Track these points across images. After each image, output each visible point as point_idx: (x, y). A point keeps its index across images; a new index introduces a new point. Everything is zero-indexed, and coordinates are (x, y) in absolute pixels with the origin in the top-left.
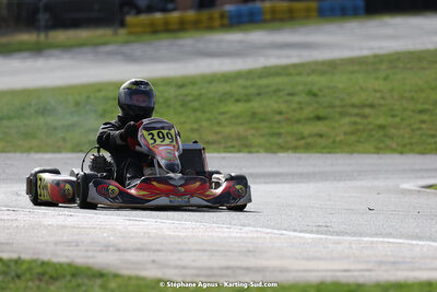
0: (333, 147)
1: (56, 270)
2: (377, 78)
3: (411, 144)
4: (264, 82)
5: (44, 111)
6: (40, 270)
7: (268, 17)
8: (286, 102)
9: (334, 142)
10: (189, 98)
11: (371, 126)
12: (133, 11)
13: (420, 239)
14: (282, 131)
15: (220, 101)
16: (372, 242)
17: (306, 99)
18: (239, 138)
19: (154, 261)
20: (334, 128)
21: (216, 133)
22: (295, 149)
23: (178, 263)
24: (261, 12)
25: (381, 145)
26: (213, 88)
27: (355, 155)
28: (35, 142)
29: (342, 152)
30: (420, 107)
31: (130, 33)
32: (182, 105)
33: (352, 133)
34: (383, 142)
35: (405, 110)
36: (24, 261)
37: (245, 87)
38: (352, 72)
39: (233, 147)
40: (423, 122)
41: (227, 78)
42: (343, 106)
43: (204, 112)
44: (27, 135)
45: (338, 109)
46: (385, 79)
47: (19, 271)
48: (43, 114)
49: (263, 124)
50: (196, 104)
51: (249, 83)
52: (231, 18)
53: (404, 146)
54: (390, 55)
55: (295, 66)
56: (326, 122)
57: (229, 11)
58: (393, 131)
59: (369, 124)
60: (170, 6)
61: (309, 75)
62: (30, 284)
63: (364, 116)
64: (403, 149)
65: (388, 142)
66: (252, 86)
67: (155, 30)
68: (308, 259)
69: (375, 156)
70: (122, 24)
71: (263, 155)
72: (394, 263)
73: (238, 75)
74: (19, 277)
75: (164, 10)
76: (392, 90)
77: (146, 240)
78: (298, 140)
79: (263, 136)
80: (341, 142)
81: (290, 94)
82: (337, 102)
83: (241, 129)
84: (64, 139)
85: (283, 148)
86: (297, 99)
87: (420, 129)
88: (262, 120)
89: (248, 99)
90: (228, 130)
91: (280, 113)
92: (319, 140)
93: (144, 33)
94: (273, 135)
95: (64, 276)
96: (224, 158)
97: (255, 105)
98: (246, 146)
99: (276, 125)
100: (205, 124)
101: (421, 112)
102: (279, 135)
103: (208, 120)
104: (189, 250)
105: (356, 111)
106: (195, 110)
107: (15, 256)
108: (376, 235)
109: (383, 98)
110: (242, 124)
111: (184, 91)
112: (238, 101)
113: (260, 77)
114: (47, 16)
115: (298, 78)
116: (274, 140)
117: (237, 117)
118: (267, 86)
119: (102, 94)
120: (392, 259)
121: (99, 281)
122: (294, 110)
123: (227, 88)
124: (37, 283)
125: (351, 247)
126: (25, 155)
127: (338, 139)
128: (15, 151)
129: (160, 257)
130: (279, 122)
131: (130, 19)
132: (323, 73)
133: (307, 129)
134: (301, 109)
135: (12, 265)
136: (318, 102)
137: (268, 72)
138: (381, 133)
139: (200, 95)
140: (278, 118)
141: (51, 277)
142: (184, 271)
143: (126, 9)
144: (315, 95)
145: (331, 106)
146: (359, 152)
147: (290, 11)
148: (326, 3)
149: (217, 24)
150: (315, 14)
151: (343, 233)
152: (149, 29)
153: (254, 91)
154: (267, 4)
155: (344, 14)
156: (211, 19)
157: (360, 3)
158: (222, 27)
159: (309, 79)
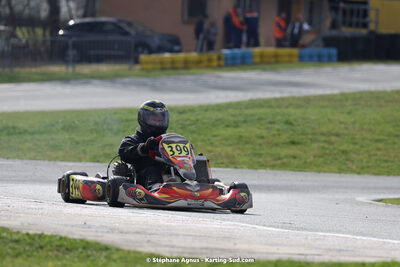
0: (303, 166)
1: (72, 244)
2: (343, 113)
3: (368, 167)
4: (250, 112)
5: (69, 128)
6: (58, 243)
7: (257, 60)
8: (267, 129)
9: (305, 163)
10: (188, 122)
11: (336, 152)
12: (146, 51)
13: (363, 235)
14: (262, 152)
15: (214, 125)
17: (285, 127)
18: (227, 157)
19: (149, 241)
20: (305, 152)
22: (273, 167)
23: (169, 243)
24: (251, 56)
26: (208, 115)
27: (322, 174)
28: (61, 153)
29: (311, 170)
30: (377, 137)
31: (143, 69)
32: (182, 128)
33: (321, 157)
34: (345, 164)
35: (364, 139)
36: (46, 236)
37: (234, 116)
38: (323, 107)
39: (222, 163)
40: (379, 149)
41: (219, 108)
42: (313, 134)
43: (199, 134)
44: (55, 148)
45: (310, 136)
46: (349, 113)
47: (42, 244)
48: (67, 130)
49: (247, 146)
50: (193, 128)
51: (237, 112)
52: (226, 59)
53: (363, 168)
54: (354, 94)
55: (276, 99)
56: (299, 146)
57: (226, 55)
58: (354, 156)
59: (334, 149)
60: (176, 48)
61: (287, 107)
62: (50, 253)
63: (331, 143)
64: (361, 170)
65: (350, 165)
66: (240, 115)
67: (163, 67)
68: (271, 245)
69: (338, 175)
70: (137, 61)
71: (245, 171)
72: (340, 251)
73: (229, 106)
74: (41, 248)
75: (171, 51)
76: (354, 123)
77: (145, 227)
78: (275, 160)
79: (245, 155)
80: (311, 163)
81: (271, 123)
82: (309, 131)
83: (229, 149)
84: (84, 151)
85: (263, 166)
86: (276, 126)
87: (376, 155)
88: (247, 143)
89: (236, 125)
90: (218, 150)
91: (262, 137)
92: (292, 160)
93: (154, 69)
94: (255, 155)
95: (77, 249)
97: (243, 130)
98: (233, 163)
99: (258, 147)
100: (199, 144)
101: (377, 141)
102: (260, 155)
103: (203, 141)
104: (177, 235)
105: (323, 138)
106: (192, 132)
107: (39, 232)
108: (329, 231)
109: (346, 128)
110: (230, 145)
111: (184, 116)
112: (228, 126)
113: (247, 108)
114: (75, 52)
115: (278, 110)
116: (255, 159)
117: (226, 139)
118: (252, 115)
119: (118, 116)
120: (338, 248)
121: (104, 254)
122: (274, 135)
123: (220, 115)
124: (56, 252)
125: (306, 239)
126: (52, 162)
127: (308, 160)
128: (44, 160)
129: (154, 239)
130: (260, 145)
131: (143, 57)
132: (298, 106)
133: (284, 152)
134: (279, 135)
135: (37, 238)
136: (292, 130)
137: (253, 104)
138: (344, 157)
139: (197, 120)
140: (261, 141)
141: (67, 249)
142: (172, 249)
143: (140, 50)
144: (291, 124)
145: (304, 133)
146: (325, 172)
147: (276, 56)
148: (306, 51)
149: (215, 64)
150: (296, 59)
151: (303, 229)
152: (158, 66)
153: (241, 119)
154: (257, 50)
155: (320, 60)
156: (210, 60)
157: (334, 51)
158: (219, 67)
159: (286, 111)
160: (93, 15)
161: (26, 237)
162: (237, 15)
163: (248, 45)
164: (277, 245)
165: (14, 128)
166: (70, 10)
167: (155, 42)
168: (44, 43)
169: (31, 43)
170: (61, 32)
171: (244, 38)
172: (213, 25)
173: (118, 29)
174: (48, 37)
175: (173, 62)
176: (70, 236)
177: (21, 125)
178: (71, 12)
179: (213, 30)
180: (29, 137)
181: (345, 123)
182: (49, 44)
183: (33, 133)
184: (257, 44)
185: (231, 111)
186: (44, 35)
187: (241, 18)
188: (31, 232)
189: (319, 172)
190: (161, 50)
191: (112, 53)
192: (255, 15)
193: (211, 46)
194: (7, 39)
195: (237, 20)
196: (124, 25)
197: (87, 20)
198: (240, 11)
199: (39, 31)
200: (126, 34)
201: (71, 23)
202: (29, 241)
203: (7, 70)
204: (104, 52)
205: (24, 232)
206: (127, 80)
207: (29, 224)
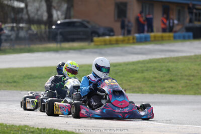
0: (176, 92)
1: (60, 133)
2: (196, 65)
4: (149, 65)
7: (153, 39)
8: (158, 73)
9: (177, 90)
10: (118, 71)
11: (193, 84)
12: (96, 36)
14: (156, 85)
15: (131, 72)
16: (187, 127)
17: (167, 72)
18: (138, 88)
20: (177, 85)
21: (129, 85)
22: (161, 93)
24: (150, 37)
25: (197, 92)
26: (128, 67)
27: (186, 96)
29: (180, 94)
31: (95, 45)
32: (115, 74)
33: (186, 87)
36: (47, 129)
37: (141, 67)
39: (136, 91)
41: (133, 63)
42: (181, 76)
43: (124, 77)
45: (179, 77)
46: (199, 65)
47: (45, 133)
49: (148, 83)
50: (121, 74)
51: (142, 65)
52: (137, 39)
55: (162, 59)
56: (174, 82)
57: (137, 37)
60: (112, 34)
61: (168, 62)
63: (190, 80)
65: (200, 90)
66: (144, 67)
67: (106, 44)
69: (194, 96)
70: (92, 41)
71: (147, 95)
73: (139, 62)
75: (109, 35)
77: (97, 124)
78: (162, 89)
79: (148, 87)
80: (180, 90)
81: (160, 70)
82: (179, 74)
83: (139, 84)
85: (156, 92)
86: (162, 72)
88: (148, 81)
89: (142, 72)
90: (134, 84)
91: (155, 78)
92: (171, 89)
93: (101, 44)
94: (152, 87)
96: (131, 95)
97: (146, 74)
98: (141, 91)
99: (153, 83)
100: (124, 81)
102: (155, 87)
103: (126, 80)
105: (186, 78)
106: (120, 76)
107: (44, 127)
108: (190, 124)
109: (198, 73)
110: (140, 82)
111: (116, 68)
112: (138, 72)
113: (148, 63)
114: (61, 37)
115: (163, 64)
116: (153, 89)
117: (138, 79)
118: (151, 67)
119: (83, 68)
120: (194, 133)
122: (161, 77)
123: (134, 67)
130: (155, 82)
131: (95, 39)
132: (173, 62)
133: (166, 85)
134: (164, 76)
135: (42, 130)
136: (171, 74)
137: (151, 61)
138: (197, 87)
139: (123, 70)
140: (154, 80)
143: (93, 35)
144: (170, 71)
145: (176, 75)
146: (187, 94)
147: (162, 37)
148: (177, 34)
149: (131, 41)
150: (172, 39)
151: (176, 124)
152: (103, 43)
153: (145, 69)
154: (152, 34)
155: (184, 38)
156: (129, 40)
157: (191, 34)
158: (134, 43)
159: (168, 64)
160: (70, 18)
161: (37, 130)
162: (142, 17)
163: (148, 31)
164: (163, 131)
165: (31, 75)
166: (58, 16)
167: (101, 31)
168: (45, 32)
169: (39, 33)
170: (54, 27)
171: (146, 28)
172: (129, 22)
173: (82, 25)
174: (47, 29)
175: (110, 41)
176: (59, 129)
177: (35, 74)
178: (59, 17)
179: (130, 25)
180: (39, 80)
181: (197, 70)
182: (47, 33)
183: (40, 78)
184: (152, 31)
185: (140, 65)
186: (45, 29)
187: (144, 18)
188: (39, 127)
189: (184, 95)
190: (104, 35)
191: (79, 37)
192: (151, 16)
193: (129, 32)
194: (27, 31)
195: (142, 20)
196: (85, 23)
197: (67, 20)
198: (143, 15)
199: (43, 27)
200: (86, 27)
201: (59, 22)
202: (39, 132)
203: (27, 47)
204: (75, 37)
205: (36, 127)
206: (87, 50)
207: (39, 123)
